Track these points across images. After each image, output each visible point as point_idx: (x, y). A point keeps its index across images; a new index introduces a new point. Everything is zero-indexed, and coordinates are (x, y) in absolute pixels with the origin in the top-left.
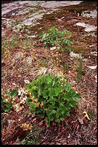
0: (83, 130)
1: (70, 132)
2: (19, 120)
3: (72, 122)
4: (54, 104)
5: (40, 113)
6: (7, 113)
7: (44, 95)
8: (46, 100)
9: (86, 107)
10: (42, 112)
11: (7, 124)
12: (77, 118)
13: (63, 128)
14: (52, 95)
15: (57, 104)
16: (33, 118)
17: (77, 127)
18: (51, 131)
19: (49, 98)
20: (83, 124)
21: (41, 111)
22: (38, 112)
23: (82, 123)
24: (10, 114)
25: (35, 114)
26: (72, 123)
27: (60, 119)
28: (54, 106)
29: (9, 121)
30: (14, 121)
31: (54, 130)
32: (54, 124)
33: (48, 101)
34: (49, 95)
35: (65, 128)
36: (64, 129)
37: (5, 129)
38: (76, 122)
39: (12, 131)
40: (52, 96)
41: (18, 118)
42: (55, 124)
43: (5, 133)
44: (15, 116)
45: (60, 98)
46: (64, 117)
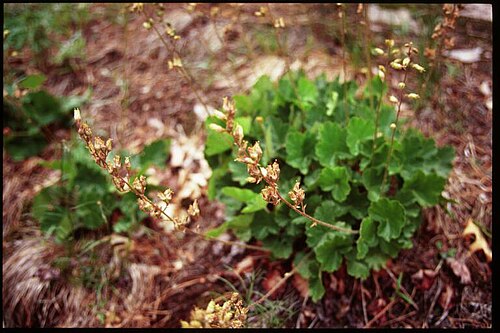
0: (471, 309)
1: (410, 318)
2: (179, 265)
3: (420, 274)
4: (342, 194)
5: (270, 238)
6: (124, 234)
7: (290, 153)
8: (303, 176)
9: (473, 206)
10: (283, 230)
11: (126, 283)
12: (439, 257)
13: (381, 302)
14: (329, 152)
15: (358, 197)
16: (239, 258)
17: (440, 295)
18: (325, 315)
19: (315, 166)
20: (469, 284)
21: (275, 225)
22: (262, 233)
23: (466, 278)
24: (139, 241)
25: (248, 239)
26: (420, 281)
27: (367, 265)
28: (343, 204)
29: (135, 271)
30: (156, 270)
31: (338, 310)
32: (338, 286)
33: (311, 182)
34: (319, 153)
35: (388, 302)
36: (383, 307)
37: (120, 302)
38: (438, 275)
39: (146, 311)
40: (328, 156)
41: (172, 258)
42: (342, 284)
43: (118, 319)
44: (160, 249)
45: (369, 166)
46: (387, 252)
